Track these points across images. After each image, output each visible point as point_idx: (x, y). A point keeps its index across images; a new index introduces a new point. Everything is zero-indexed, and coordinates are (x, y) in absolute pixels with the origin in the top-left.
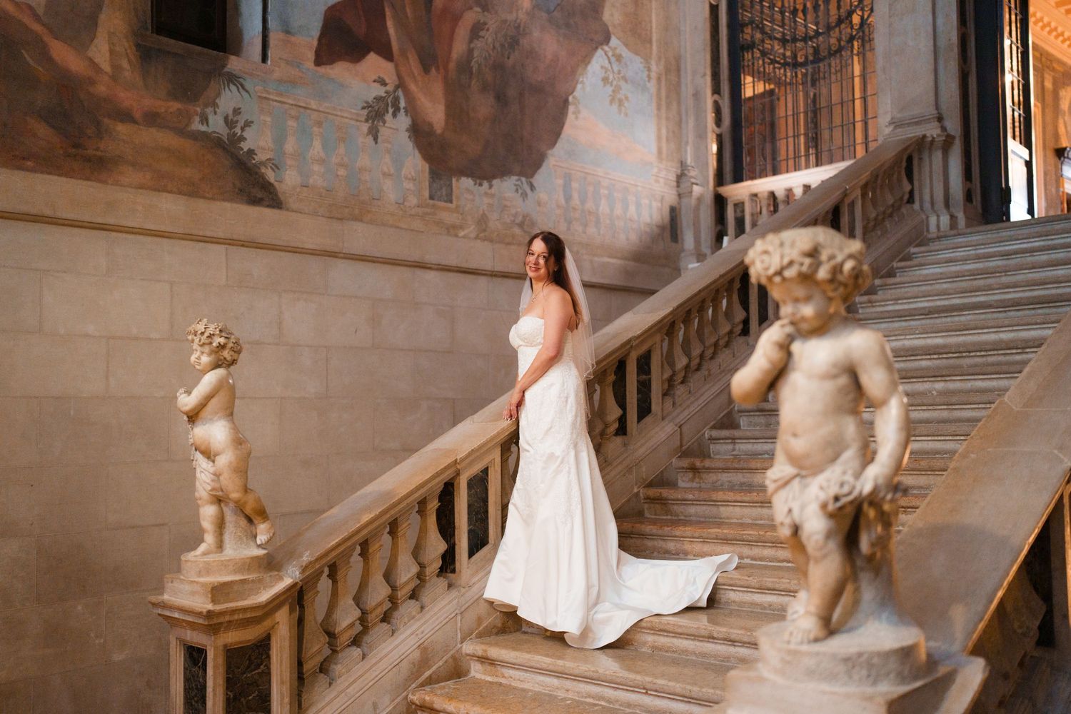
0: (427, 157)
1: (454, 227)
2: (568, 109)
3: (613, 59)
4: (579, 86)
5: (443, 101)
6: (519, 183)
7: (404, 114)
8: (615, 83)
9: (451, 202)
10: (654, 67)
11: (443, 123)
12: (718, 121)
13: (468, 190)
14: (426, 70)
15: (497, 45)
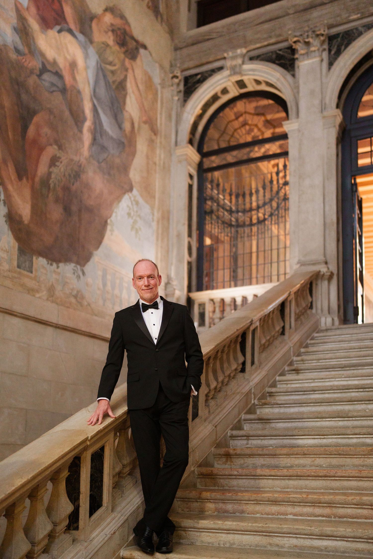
0: (17, 238)
1: (33, 290)
2: (107, 227)
3: (134, 203)
4: (114, 215)
5: (30, 203)
6: (75, 268)
7: (3, 204)
8: (134, 218)
9: (32, 272)
10: (156, 214)
11: (29, 217)
12: (190, 254)
13: (43, 267)
14: (20, 178)
15: (67, 174)
